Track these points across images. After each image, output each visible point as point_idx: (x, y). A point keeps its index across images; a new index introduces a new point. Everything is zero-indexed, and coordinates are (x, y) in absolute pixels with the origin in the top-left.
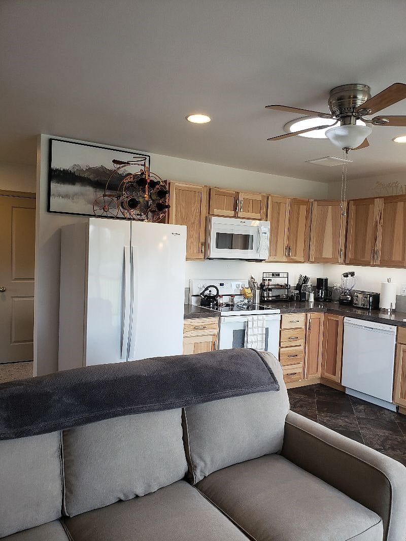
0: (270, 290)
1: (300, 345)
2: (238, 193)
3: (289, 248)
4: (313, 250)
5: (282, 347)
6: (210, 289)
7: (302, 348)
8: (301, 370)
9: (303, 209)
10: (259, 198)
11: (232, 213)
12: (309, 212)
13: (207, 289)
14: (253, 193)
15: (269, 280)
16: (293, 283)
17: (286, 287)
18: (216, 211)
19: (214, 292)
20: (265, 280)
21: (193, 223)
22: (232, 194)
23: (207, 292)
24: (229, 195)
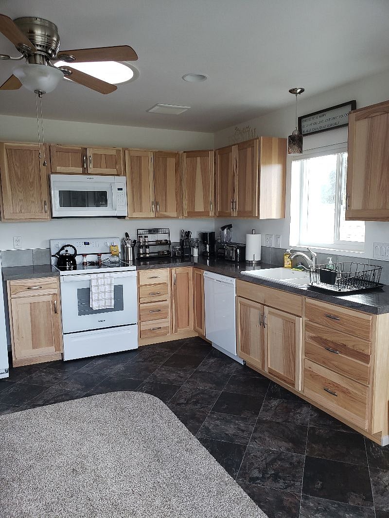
0: (147, 247)
1: (166, 300)
2: (86, 149)
3: (156, 203)
4: (186, 204)
5: (141, 304)
6: (66, 248)
7: (168, 303)
8: (168, 324)
9: (171, 162)
10: (114, 152)
11: (80, 170)
12: (178, 165)
13: (63, 248)
14: (105, 147)
15: (145, 237)
16: (175, 238)
17: (167, 243)
18: (59, 169)
19: (71, 251)
20: (140, 237)
21: (33, 182)
22: (79, 150)
23: (63, 252)
24: (75, 152)
